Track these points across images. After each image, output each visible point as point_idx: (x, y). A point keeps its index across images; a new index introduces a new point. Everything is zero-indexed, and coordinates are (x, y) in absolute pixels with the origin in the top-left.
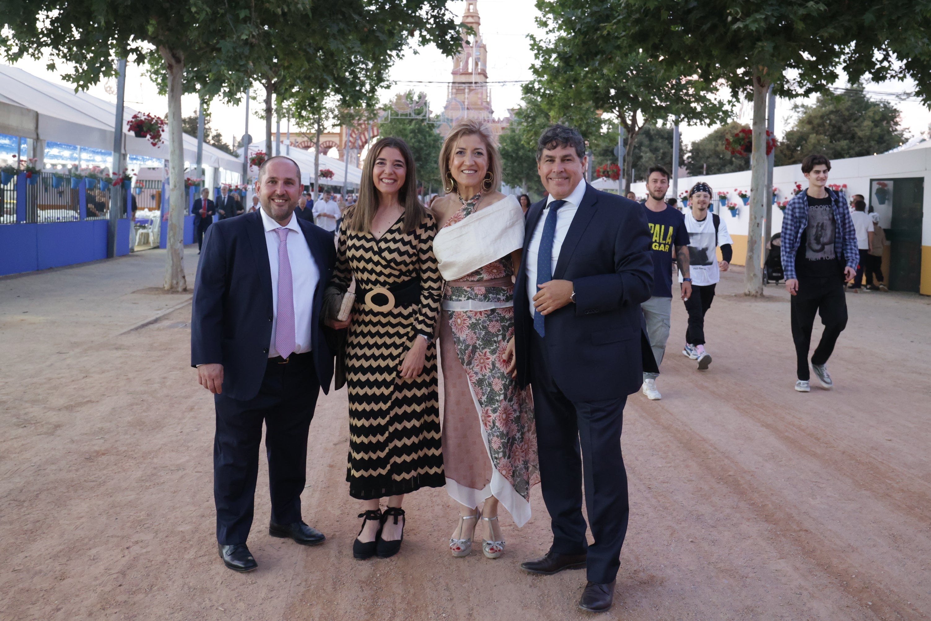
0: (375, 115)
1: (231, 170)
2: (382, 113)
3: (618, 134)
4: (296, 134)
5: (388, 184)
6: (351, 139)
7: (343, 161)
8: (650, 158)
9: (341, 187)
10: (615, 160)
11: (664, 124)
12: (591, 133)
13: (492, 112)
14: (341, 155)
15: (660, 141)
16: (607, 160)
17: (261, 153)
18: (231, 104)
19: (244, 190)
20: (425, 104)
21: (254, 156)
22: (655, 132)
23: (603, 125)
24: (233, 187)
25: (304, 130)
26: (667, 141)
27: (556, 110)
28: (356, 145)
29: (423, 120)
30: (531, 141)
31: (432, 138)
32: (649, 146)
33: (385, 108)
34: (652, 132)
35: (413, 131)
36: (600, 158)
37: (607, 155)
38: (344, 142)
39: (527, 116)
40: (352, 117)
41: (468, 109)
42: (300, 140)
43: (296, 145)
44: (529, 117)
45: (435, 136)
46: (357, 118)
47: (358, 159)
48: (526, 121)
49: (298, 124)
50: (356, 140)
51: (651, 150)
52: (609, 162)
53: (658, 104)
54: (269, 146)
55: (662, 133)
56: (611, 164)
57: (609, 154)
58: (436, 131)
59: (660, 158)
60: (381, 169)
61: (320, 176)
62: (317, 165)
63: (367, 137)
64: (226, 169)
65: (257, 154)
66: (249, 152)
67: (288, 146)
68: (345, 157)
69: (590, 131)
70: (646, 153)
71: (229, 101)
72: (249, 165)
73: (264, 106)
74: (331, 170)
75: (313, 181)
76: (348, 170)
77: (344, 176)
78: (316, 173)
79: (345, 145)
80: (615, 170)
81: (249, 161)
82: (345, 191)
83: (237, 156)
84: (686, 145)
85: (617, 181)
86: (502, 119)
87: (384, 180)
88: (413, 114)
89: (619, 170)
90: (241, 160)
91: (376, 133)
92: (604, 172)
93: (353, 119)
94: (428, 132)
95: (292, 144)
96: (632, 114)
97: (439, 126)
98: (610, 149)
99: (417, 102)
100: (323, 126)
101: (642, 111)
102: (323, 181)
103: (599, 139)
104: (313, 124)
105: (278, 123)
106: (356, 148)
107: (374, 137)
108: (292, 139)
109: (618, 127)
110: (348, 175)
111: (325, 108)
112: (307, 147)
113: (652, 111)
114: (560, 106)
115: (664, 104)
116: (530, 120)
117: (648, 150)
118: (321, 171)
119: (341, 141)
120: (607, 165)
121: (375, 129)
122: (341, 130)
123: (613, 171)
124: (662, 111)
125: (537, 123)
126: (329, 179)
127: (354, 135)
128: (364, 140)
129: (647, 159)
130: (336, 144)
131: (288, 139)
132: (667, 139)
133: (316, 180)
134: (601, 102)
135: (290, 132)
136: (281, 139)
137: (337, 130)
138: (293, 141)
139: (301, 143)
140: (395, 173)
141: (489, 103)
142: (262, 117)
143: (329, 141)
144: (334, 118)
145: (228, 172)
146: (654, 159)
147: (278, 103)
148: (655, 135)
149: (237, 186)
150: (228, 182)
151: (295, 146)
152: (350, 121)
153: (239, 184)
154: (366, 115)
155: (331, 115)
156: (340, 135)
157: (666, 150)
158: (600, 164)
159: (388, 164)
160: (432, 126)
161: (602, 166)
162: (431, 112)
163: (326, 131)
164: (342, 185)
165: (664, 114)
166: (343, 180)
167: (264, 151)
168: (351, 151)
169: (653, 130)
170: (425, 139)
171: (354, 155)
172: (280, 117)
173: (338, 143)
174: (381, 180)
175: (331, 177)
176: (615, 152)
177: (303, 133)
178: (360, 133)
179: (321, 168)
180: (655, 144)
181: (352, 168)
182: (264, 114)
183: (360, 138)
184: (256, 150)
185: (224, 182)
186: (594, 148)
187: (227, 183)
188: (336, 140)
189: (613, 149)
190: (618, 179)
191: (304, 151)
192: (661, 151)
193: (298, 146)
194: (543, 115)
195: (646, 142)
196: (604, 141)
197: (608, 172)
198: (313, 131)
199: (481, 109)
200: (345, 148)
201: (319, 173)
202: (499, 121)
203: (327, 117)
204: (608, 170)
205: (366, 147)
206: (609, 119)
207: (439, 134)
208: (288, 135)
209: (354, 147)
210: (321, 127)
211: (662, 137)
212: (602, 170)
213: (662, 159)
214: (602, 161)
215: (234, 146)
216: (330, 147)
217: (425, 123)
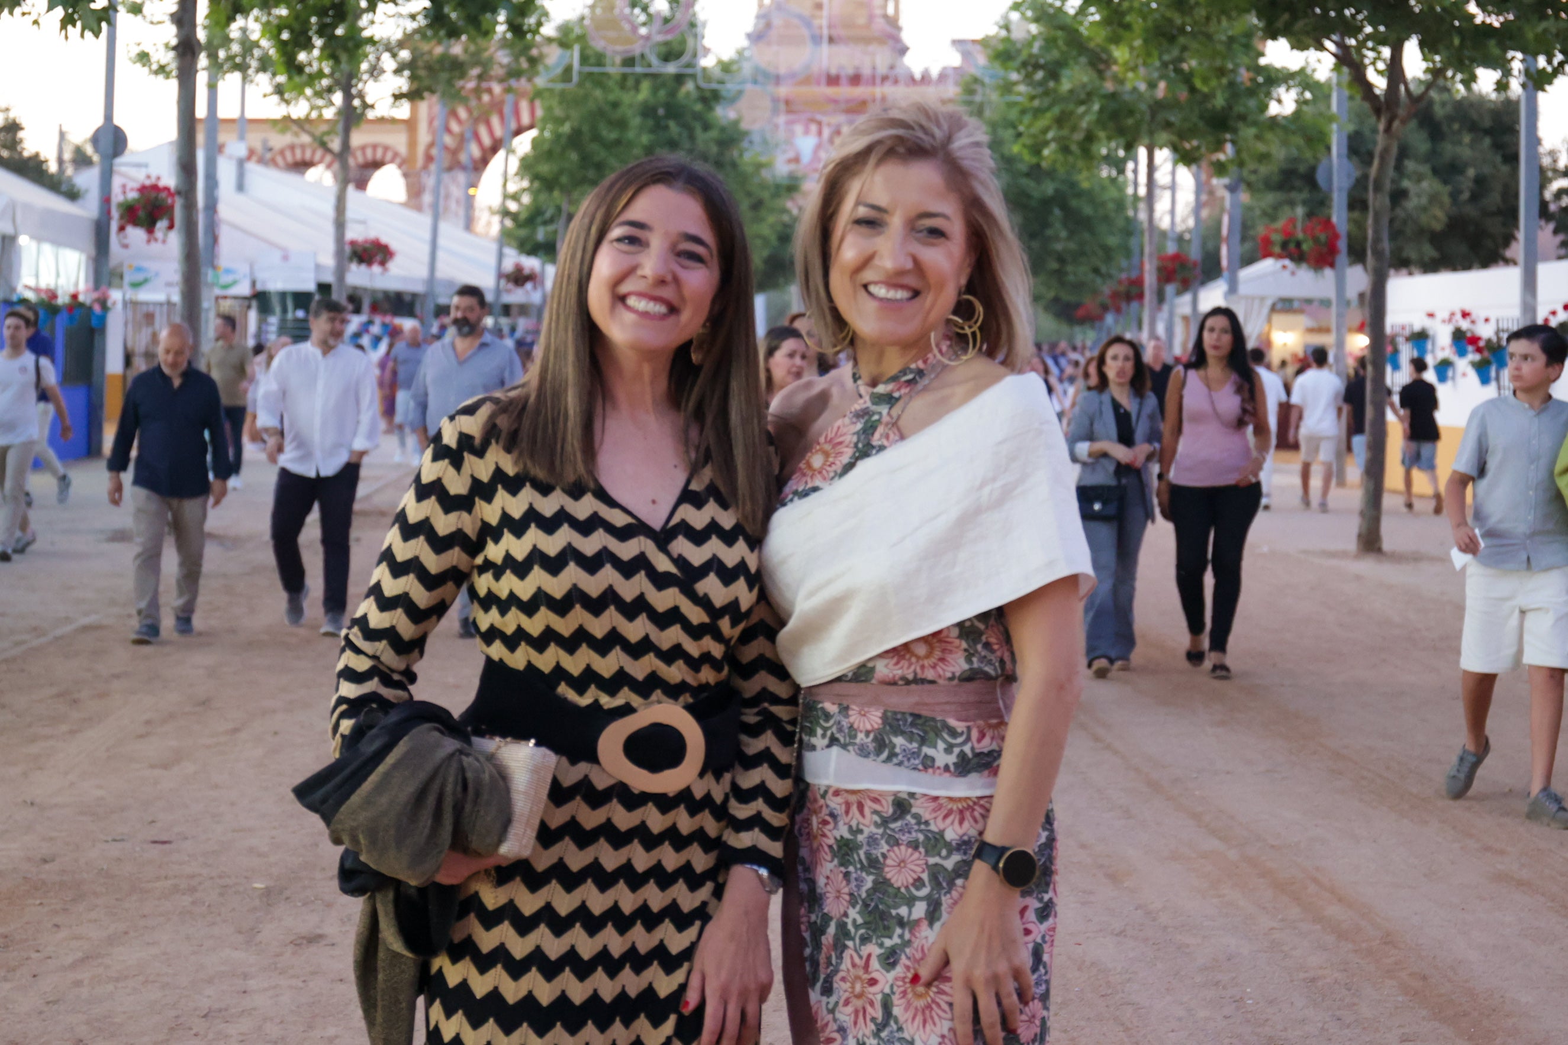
0: (533, 61)
1: (57, 243)
2: (554, 56)
3: (1331, 119)
4: (274, 122)
5: (645, 315)
6: (448, 140)
7: (419, 208)
8: (1434, 198)
9: (415, 296)
10: (1318, 204)
11: (1502, 86)
12: (1243, 118)
13: (903, 50)
14: (415, 192)
15: (1467, 139)
16: (1292, 204)
17: (155, 188)
18: (74, 31)
19: (97, 308)
20: (693, 25)
21: (132, 195)
22: (1449, 109)
23: (1281, 91)
24: (62, 300)
25: (300, 109)
26: (1487, 141)
27: (1138, 43)
28: (463, 157)
29: (679, 79)
30: (1046, 143)
31: (714, 134)
32: (1431, 156)
33: (565, 38)
34: (1439, 112)
35: (648, 111)
36: (1270, 198)
37: (1292, 188)
38: (421, 150)
39: (1030, 65)
40: (457, 67)
41: (831, 40)
42: (279, 140)
43: (266, 158)
44: (1037, 67)
45: (723, 130)
46: (475, 72)
47: (469, 203)
48: (1028, 78)
49: (279, 90)
50: (462, 140)
51: (1435, 171)
52: (1300, 211)
53: (1478, 20)
54: (187, 167)
55: (1474, 116)
56: (1310, 215)
57: (1298, 183)
58: (724, 114)
59: (1466, 195)
60: (626, 262)
61: (351, 259)
62: (340, 224)
63: (498, 132)
64: (39, 239)
65: (143, 189)
66: (117, 182)
67: (241, 163)
68: (427, 198)
69: (1239, 109)
70: (1420, 178)
71: (67, 21)
72: (114, 226)
73: (170, 33)
74: (384, 240)
75: (329, 278)
76: (442, 241)
77: (425, 258)
78: (339, 253)
79: (429, 158)
80: (1323, 237)
81: (115, 214)
82: (430, 307)
83: (73, 195)
84: (1552, 153)
85: (1328, 272)
86: (935, 72)
87: (632, 301)
88: (654, 60)
89: (1336, 236)
90: (88, 209)
91: (526, 119)
92: (1284, 245)
93: (463, 75)
94: (697, 117)
95: (251, 153)
96: (1386, 52)
97: (733, 100)
98: (1302, 169)
99: (666, 21)
100: (361, 96)
101: (1422, 45)
102: (359, 276)
103: (1269, 136)
104: (330, 90)
105: (212, 88)
106: (464, 168)
107: (518, 132)
108: (255, 139)
109: (1328, 97)
110: (441, 255)
111: (371, 41)
112: (302, 166)
113: (1457, 41)
114: (1146, 30)
115: (1495, 21)
116: (1040, 75)
117: (1425, 169)
118: (353, 243)
119: (412, 144)
120: (1292, 221)
121: (524, 106)
122: (414, 111)
123: (1316, 240)
124: (1492, 43)
125: (1066, 86)
126: (376, 269)
127: (455, 127)
128: (487, 141)
129: (1424, 201)
130: (396, 155)
131: (242, 137)
132: (1488, 132)
133: (341, 272)
134: (1286, 16)
135: (249, 115)
136: (222, 138)
137: (403, 110)
138: (258, 146)
139: (282, 152)
140: (676, 280)
141: (893, 22)
142: (162, 70)
143: (375, 147)
144: (398, 71)
145: (47, 248)
146: (1446, 200)
147: (217, 23)
148: (1450, 119)
149: (75, 297)
150: (46, 281)
151: (261, 161)
152: (450, 83)
153: (82, 286)
154: (506, 60)
155: (388, 63)
156: (410, 124)
157: (1487, 170)
158: (1271, 215)
159: (657, 243)
160: (711, 98)
161: (1279, 224)
162: (707, 51)
163: (371, 115)
164: (419, 288)
165: (1496, 51)
166: (423, 272)
167: (169, 179)
168: (446, 177)
169: (1443, 104)
170: (692, 137)
171: (456, 192)
172: (217, 68)
173: (403, 149)
174: (622, 299)
175: (383, 263)
176: (1320, 177)
177: (298, 122)
178: (476, 121)
179: (354, 233)
180: (1448, 149)
181: (450, 231)
182: (168, 58)
183: (477, 136)
184: (140, 177)
185: (32, 283)
186: (1251, 165)
187: (43, 285)
188: (398, 141)
189: (1313, 170)
190: (1332, 265)
191: (292, 178)
192: (1471, 172)
193: (273, 162)
194: (1083, 60)
195: (1420, 142)
196: (1285, 143)
197: (1298, 244)
198: (329, 113)
199: (867, 40)
200: (425, 167)
201: (348, 249)
202: (925, 78)
203: (375, 71)
204: (1300, 235)
205: (498, 161)
206: (1302, 70)
207: (736, 123)
208: (243, 125)
209: (454, 165)
210: (356, 102)
211: (1473, 127)
212: (1277, 238)
213: (1475, 197)
214: (1276, 208)
215: (60, 161)
216: (377, 165)
217: (689, 86)
